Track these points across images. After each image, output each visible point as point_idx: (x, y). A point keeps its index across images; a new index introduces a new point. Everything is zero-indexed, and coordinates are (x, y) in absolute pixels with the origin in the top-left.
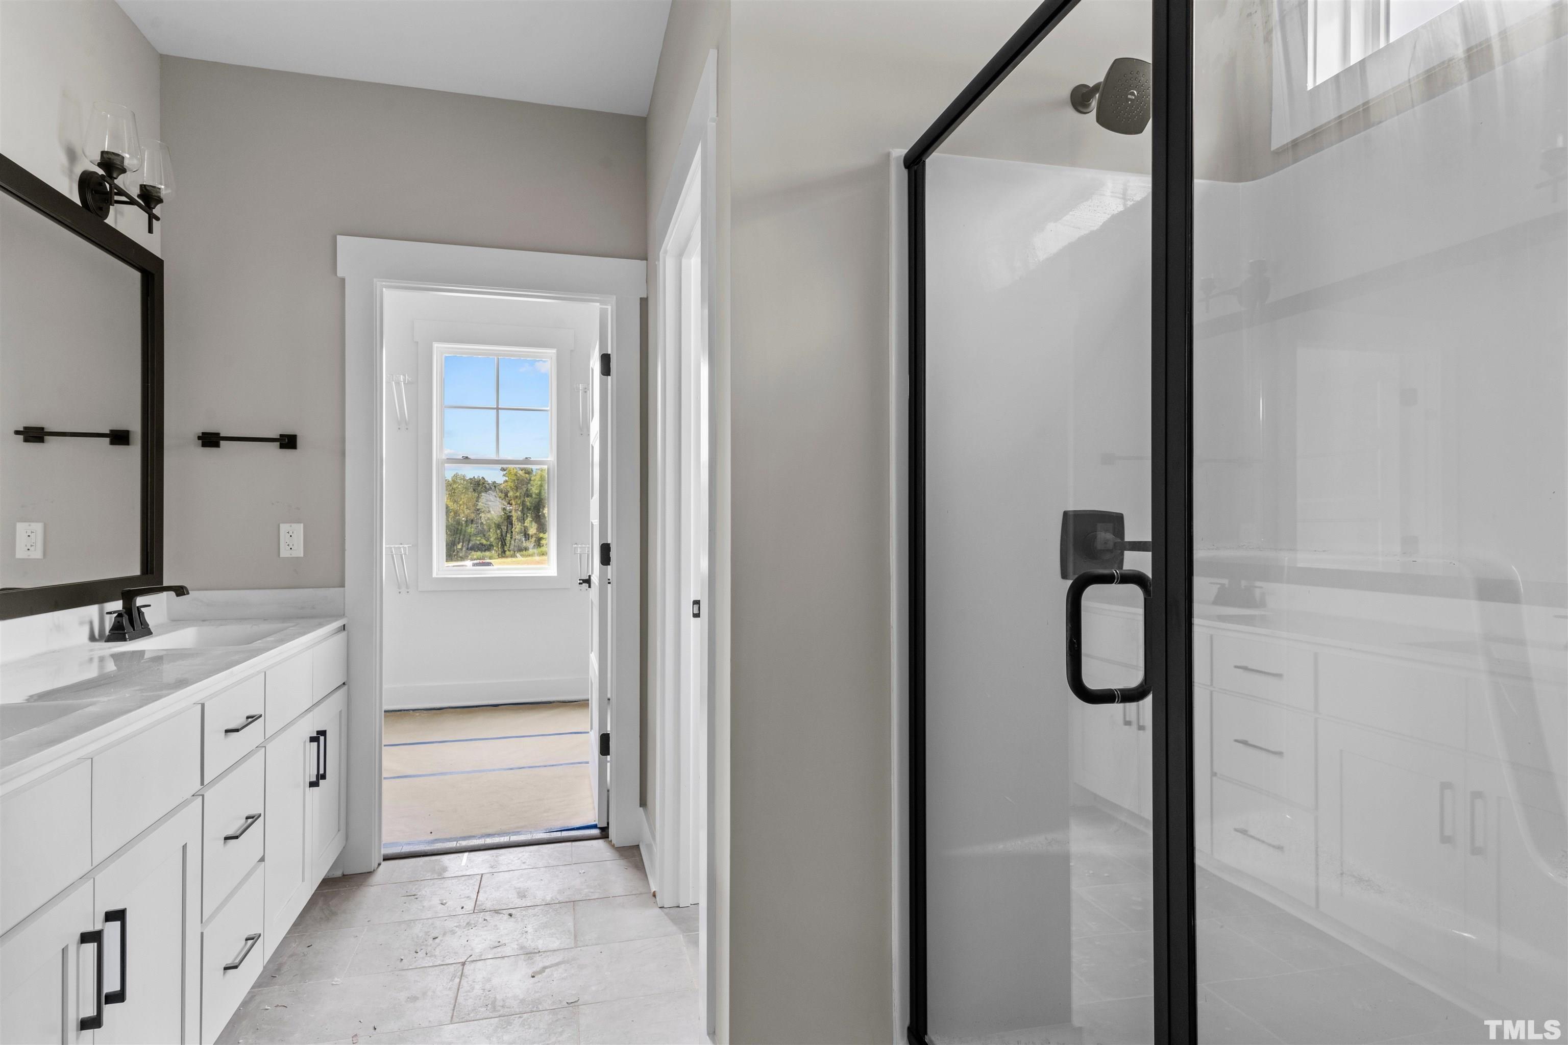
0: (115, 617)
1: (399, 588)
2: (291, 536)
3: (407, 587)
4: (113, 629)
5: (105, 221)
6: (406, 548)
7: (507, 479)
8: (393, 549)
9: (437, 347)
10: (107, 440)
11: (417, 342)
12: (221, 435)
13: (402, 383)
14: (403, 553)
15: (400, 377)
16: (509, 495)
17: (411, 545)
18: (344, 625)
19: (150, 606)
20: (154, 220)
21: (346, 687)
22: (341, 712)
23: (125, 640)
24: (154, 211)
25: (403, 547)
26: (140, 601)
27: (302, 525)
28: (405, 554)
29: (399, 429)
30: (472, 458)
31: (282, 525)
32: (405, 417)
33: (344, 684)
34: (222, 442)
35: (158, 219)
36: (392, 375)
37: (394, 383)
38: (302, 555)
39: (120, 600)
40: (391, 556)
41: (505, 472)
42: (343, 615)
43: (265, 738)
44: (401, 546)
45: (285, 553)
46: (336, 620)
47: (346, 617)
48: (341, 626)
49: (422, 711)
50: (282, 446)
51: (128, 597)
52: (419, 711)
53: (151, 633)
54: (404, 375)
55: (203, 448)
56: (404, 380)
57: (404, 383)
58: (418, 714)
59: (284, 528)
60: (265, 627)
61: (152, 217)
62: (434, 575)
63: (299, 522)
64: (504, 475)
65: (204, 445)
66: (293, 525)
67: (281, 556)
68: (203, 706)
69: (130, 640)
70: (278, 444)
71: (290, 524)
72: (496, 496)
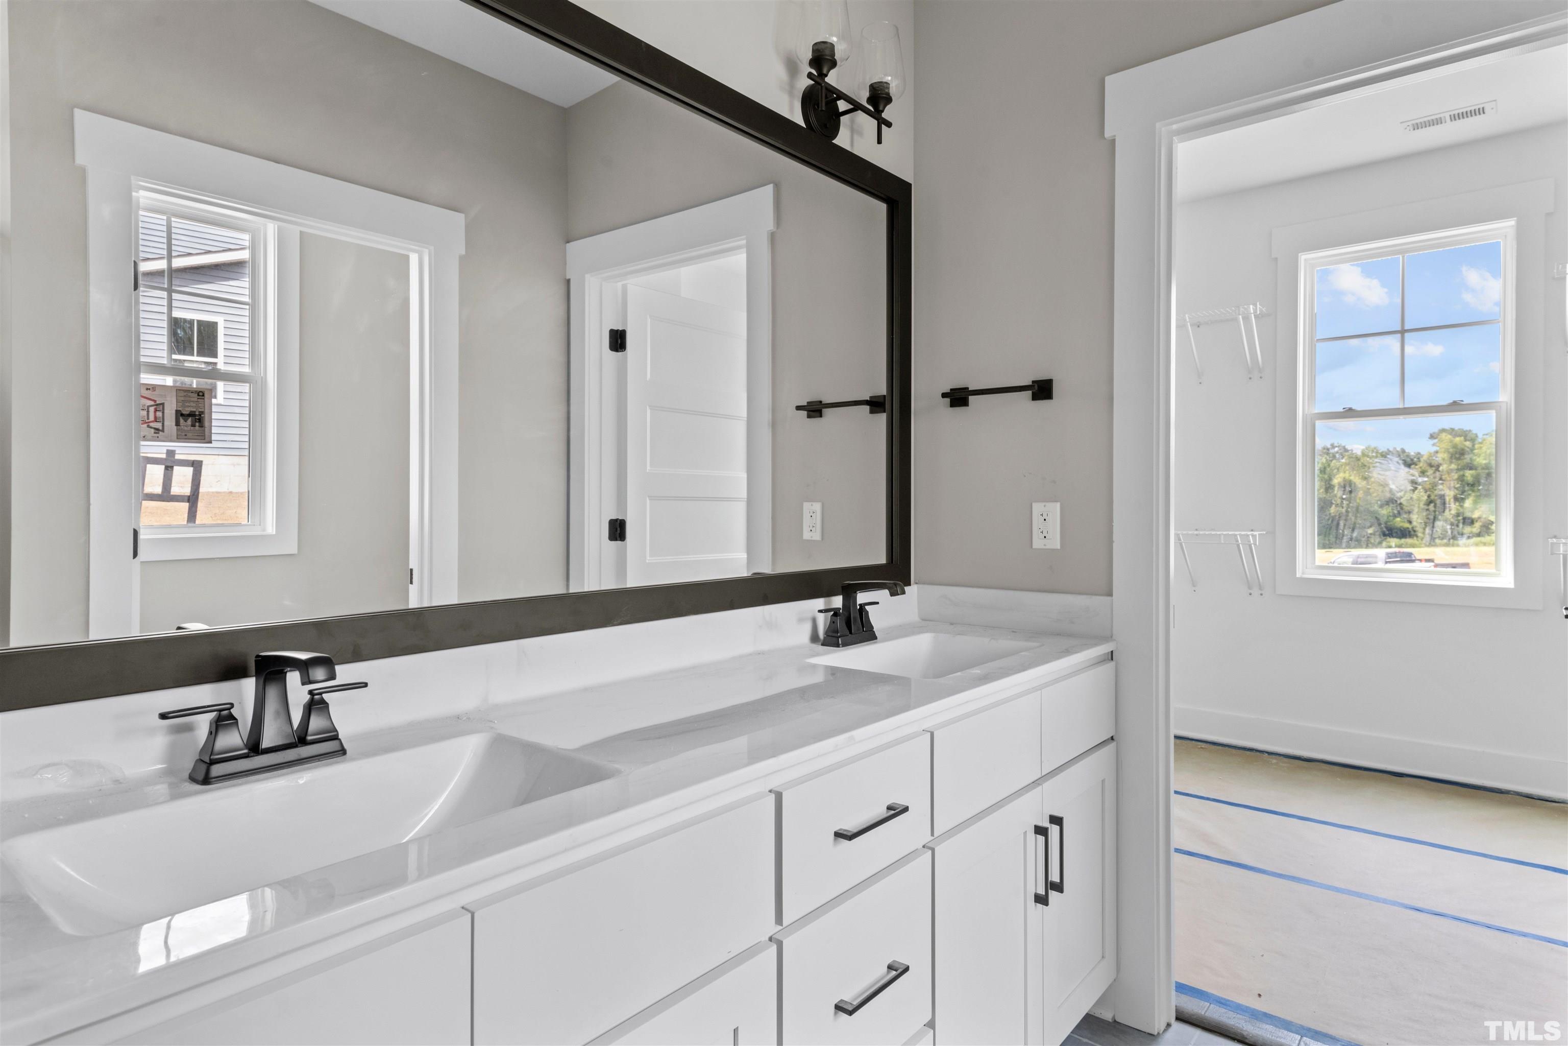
0: (832, 616)
1: (1250, 588)
2: (1045, 520)
3: (1261, 588)
4: (827, 633)
5: (833, 141)
6: (1256, 535)
7: (1438, 448)
8: (1238, 536)
9: (1305, 260)
10: (867, 408)
11: (1276, 259)
12: (970, 389)
13: (1253, 315)
14: (1252, 542)
15: (1250, 308)
16: (1441, 469)
17: (1265, 532)
18: (1112, 652)
19: (877, 603)
20: (883, 125)
21: (1113, 745)
22: (1103, 781)
23: (838, 646)
24: (884, 115)
25: (1253, 536)
26: (862, 598)
27: (1058, 505)
28: (1255, 544)
29: (1250, 378)
30: (1359, 409)
31: (1035, 506)
32: (1259, 363)
33: (1112, 738)
34: (971, 399)
35: (889, 125)
36: (1238, 307)
37: (1240, 317)
38: (1059, 548)
39: (840, 595)
40: (1236, 545)
41: (1436, 441)
42: (1109, 638)
43: (932, 834)
44: (1249, 533)
45: (1038, 543)
46: (1096, 645)
47: (1115, 640)
48: (1108, 653)
49: (1282, 757)
50: (1035, 397)
51: (849, 592)
52: (1277, 757)
53: (875, 638)
54: (1255, 305)
55: (951, 408)
56: (1255, 311)
57: (1256, 317)
58: (1274, 761)
59: (1037, 508)
60: (1005, 643)
61: (883, 123)
62: (1299, 575)
63: (1056, 501)
64: (1434, 445)
65: (953, 405)
66: (1047, 504)
67: (1034, 547)
68: (779, 797)
69: (843, 647)
70: (1029, 393)
71: (1044, 504)
72: (1398, 463)
